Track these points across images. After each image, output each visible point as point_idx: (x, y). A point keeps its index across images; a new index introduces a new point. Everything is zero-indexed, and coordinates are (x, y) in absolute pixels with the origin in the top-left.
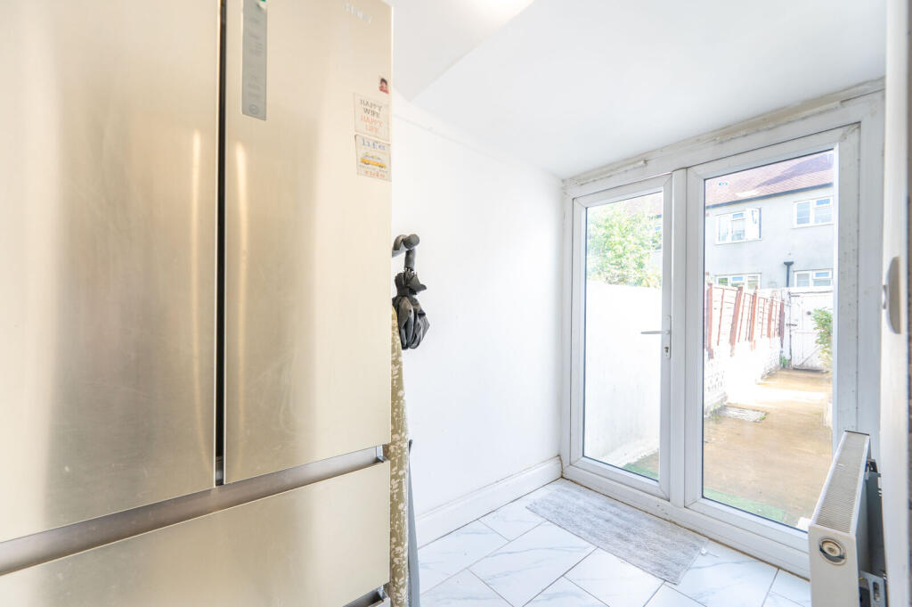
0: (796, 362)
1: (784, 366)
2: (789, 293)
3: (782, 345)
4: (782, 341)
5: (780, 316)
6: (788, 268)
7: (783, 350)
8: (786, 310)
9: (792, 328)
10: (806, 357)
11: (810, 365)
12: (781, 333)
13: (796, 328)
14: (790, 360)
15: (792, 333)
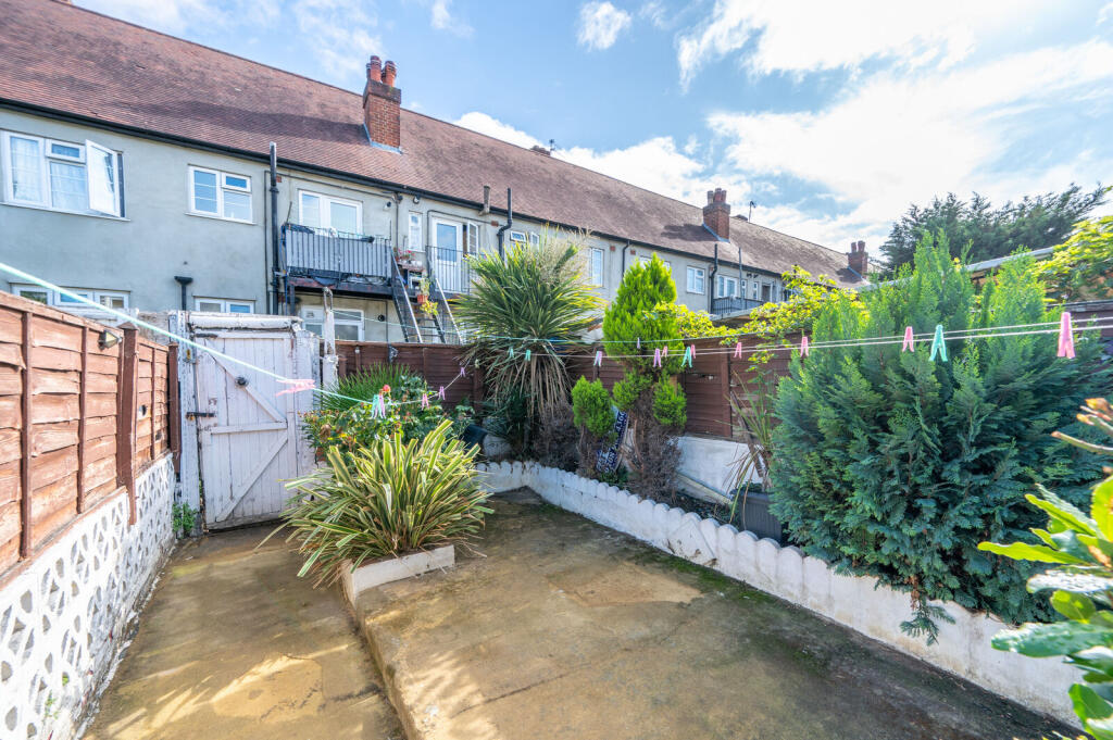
0: (217, 513)
1: (186, 534)
2: (189, 325)
3: (178, 475)
4: (177, 463)
5: (168, 394)
6: (184, 289)
7: (183, 487)
8: (184, 374)
9: (203, 422)
10: (239, 494)
11: (249, 513)
12: (172, 441)
13: (212, 421)
14: (203, 509)
15: (205, 436)
